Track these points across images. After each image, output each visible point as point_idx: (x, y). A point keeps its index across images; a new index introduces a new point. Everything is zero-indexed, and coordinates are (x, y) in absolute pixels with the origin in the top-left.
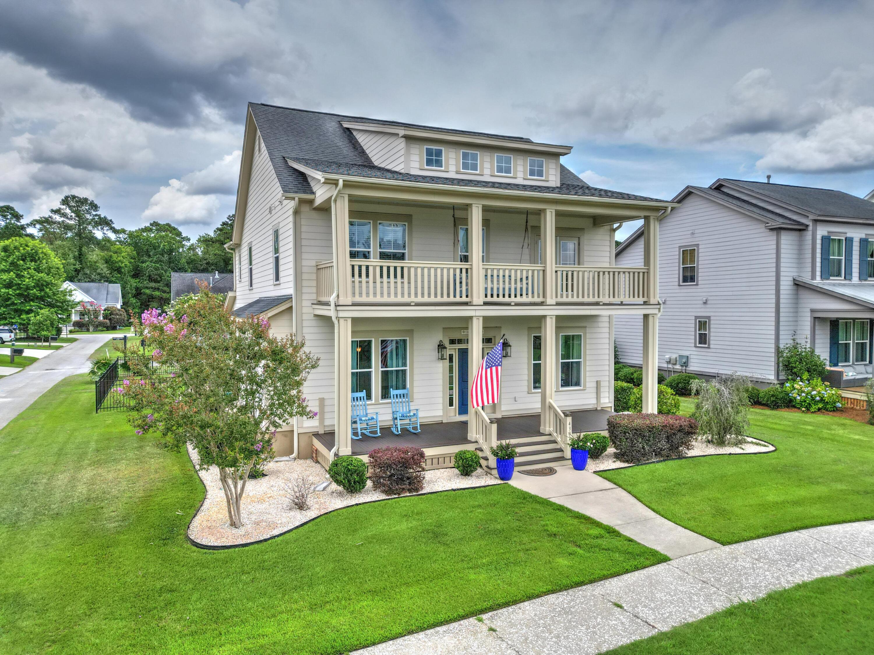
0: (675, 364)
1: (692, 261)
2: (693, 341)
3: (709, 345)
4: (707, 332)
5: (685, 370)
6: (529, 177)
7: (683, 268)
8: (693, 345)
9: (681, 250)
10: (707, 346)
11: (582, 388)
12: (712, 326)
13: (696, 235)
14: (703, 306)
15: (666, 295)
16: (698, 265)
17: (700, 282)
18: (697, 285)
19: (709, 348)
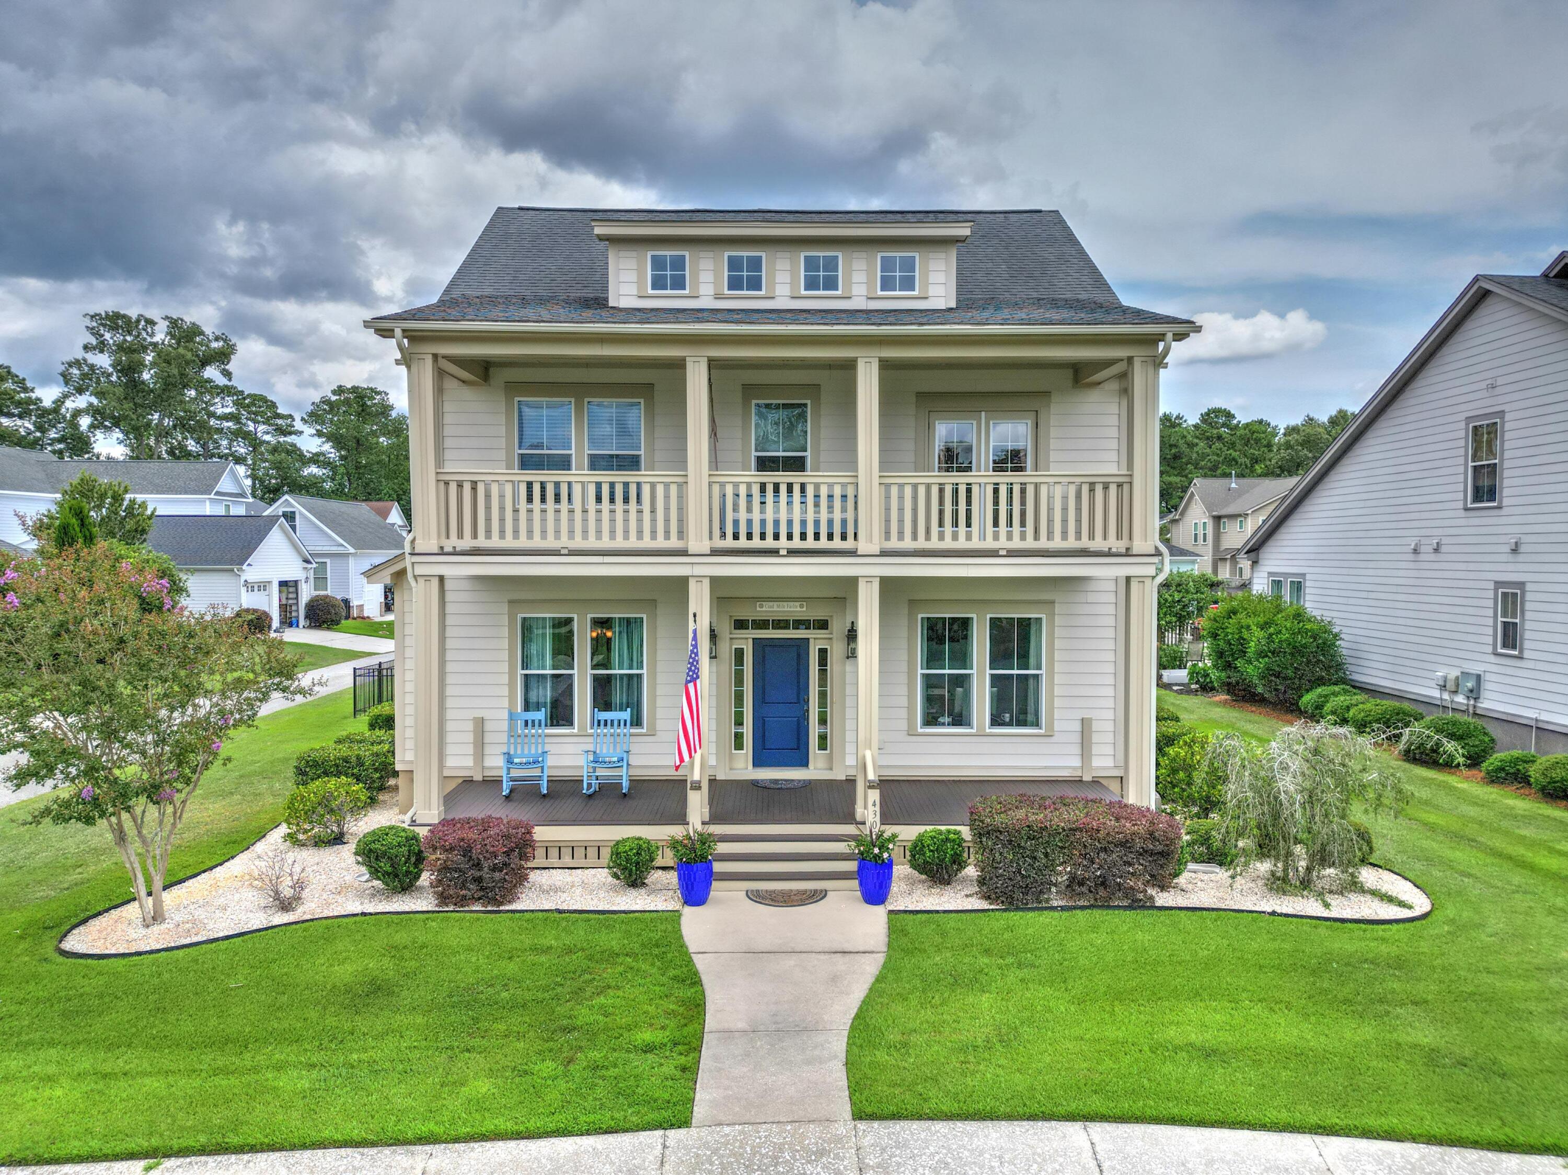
0: (1455, 692)
1: (1491, 452)
2: (1490, 640)
3: (1521, 651)
4: (1517, 621)
5: (1475, 707)
6: (880, 293)
7: (1475, 467)
8: (1490, 649)
9: (1471, 426)
10: (1516, 653)
11: (1042, 731)
12: (1528, 606)
13: (1498, 391)
14: (1511, 558)
15: (1439, 532)
16: (1502, 460)
17: (1506, 502)
18: (1499, 508)
19: (1522, 658)
